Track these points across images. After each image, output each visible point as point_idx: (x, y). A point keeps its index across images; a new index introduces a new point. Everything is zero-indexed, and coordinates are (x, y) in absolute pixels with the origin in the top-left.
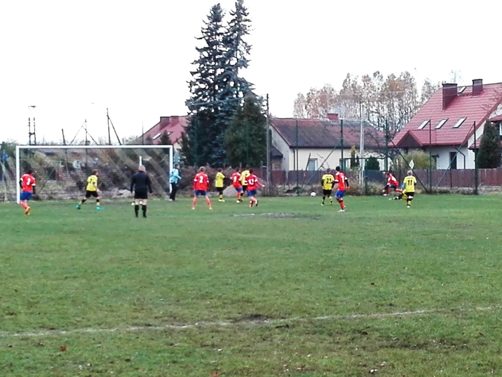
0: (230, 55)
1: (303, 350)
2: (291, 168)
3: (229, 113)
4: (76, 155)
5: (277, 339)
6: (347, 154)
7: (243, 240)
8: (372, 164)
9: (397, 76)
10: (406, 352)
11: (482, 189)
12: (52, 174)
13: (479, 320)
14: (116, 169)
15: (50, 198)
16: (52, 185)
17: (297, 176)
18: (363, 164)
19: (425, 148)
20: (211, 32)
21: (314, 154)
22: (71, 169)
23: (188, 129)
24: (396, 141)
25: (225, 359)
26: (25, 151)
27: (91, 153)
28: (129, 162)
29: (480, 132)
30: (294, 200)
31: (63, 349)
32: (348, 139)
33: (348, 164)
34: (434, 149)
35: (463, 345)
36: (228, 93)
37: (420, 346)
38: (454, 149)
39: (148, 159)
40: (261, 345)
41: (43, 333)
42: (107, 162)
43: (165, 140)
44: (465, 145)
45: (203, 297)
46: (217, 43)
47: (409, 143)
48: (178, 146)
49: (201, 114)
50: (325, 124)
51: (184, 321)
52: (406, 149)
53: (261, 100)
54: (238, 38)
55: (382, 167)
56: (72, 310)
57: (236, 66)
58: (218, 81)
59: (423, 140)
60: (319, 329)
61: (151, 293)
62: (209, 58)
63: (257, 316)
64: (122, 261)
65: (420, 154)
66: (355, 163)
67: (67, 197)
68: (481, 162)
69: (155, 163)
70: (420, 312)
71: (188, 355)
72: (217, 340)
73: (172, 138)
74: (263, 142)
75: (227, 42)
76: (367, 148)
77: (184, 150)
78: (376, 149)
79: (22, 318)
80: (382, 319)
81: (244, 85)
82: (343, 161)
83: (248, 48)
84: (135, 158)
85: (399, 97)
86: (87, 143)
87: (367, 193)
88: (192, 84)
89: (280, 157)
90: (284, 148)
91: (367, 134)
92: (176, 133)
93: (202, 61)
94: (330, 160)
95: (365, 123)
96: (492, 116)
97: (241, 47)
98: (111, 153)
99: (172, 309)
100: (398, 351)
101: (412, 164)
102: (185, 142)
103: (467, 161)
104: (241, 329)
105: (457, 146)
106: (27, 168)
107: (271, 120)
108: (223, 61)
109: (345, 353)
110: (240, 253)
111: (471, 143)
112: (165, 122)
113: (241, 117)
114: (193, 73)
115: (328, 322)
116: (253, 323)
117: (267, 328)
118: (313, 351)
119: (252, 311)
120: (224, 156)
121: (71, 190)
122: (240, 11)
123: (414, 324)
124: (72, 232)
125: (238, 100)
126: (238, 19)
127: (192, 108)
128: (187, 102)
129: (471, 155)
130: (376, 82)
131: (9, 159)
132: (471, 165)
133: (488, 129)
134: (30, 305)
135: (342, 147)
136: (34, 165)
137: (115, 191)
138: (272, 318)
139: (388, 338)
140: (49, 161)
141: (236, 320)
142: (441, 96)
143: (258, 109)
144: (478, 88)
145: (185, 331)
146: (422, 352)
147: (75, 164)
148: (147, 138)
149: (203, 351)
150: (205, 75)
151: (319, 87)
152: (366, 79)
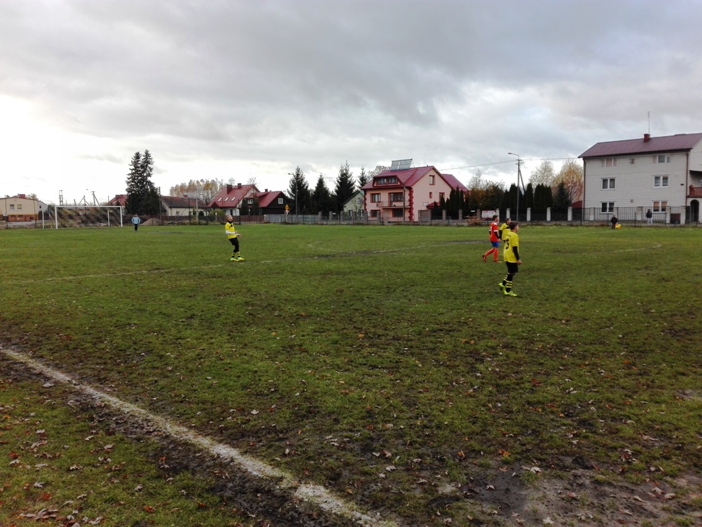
0: (144, 172)
1: (176, 280)
2: (170, 215)
3: (144, 194)
4: (81, 210)
5: (166, 276)
6: (191, 210)
7: (151, 242)
8: (201, 214)
9: (210, 181)
10: (214, 279)
11: (242, 223)
12: (71, 217)
13: (240, 268)
14: (98, 215)
15: (70, 226)
16: (71, 222)
17: (172, 218)
18: (198, 214)
19: (221, 208)
20: (135, 163)
21: (179, 210)
22: (79, 215)
23: (127, 200)
24: (210, 205)
25: (146, 285)
26: (59, 208)
27: (87, 209)
28: (104, 213)
29: (241, 202)
30: (172, 227)
31: (80, 283)
32: (192, 204)
33: (192, 214)
34: (225, 208)
35: (235, 276)
36: (144, 186)
37: (219, 277)
38: (232, 208)
39: (111, 211)
40: (160, 279)
41: (71, 278)
42: (94, 213)
43: (118, 204)
44: (236, 207)
45: (136, 263)
46: (138, 167)
47: (215, 206)
48: (124, 207)
49: (132, 194)
50: (183, 199)
51: (129, 271)
52: (214, 209)
53: (157, 189)
54: (147, 165)
55: (205, 215)
56: (83, 269)
57: (146, 176)
58: (139, 182)
59: (220, 205)
60: (182, 273)
61: (115, 262)
62: (135, 173)
63: (158, 269)
64: (102, 250)
65: (219, 210)
66: (195, 213)
67: (78, 226)
68: (241, 213)
69: (114, 213)
70: (220, 265)
71: (131, 283)
72: (142, 277)
73: (121, 203)
74: (158, 205)
75: (142, 167)
76: (199, 208)
77: (126, 208)
78: (203, 208)
79: (62, 272)
80: (206, 268)
81: (150, 184)
82: (190, 212)
83: (151, 169)
84: (106, 211)
85: (211, 189)
86: (85, 205)
87: (200, 224)
88: (128, 183)
89: (165, 211)
90: (167, 208)
91: (199, 203)
92: (122, 201)
93: (133, 174)
94: (185, 212)
95: (198, 199)
96: (245, 197)
97: (148, 169)
98: (96, 209)
99: (124, 267)
100: (211, 279)
101: (216, 214)
102: (126, 205)
103: (237, 213)
104: (152, 274)
105: (233, 207)
106: (60, 215)
107: (161, 197)
108: (141, 174)
109: (192, 281)
110: (150, 246)
111: (238, 206)
112: (118, 197)
113: (149, 196)
114: (129, 179)
115: (185, 270)
116: (156, 271)
117: (162, 273)
118: (180, 280)
119: (156, 267)
120: (143, 210)
121: (79, 223)
122: (147, 155)
123: (217, 270)
124: (81, 240)
125: (148, 189)
126: (147, 158)
127: (129, 192)
128: (127, 190)
129: (238, 211)
130: (201, 183)
131: (52, 211)
132: (238, 214)
133: (244, 201)
134: (65, 267)
135: (189, 207)
136: (63, 213)
137: (98, 224)
138: (163, 269)
139: (208, 275)
140: (69, 212)
141: (149, 270)
142: (226, 189)
143: (156, 193)
144: (240, 186)
145: (129, 275)
146: (220, 279)
147: (81, 213)
148: (111, 203)
149: (137, 282)
150: (134, 179)
151: (180, 184)
152: (198, 182)
